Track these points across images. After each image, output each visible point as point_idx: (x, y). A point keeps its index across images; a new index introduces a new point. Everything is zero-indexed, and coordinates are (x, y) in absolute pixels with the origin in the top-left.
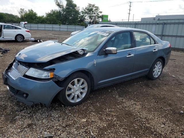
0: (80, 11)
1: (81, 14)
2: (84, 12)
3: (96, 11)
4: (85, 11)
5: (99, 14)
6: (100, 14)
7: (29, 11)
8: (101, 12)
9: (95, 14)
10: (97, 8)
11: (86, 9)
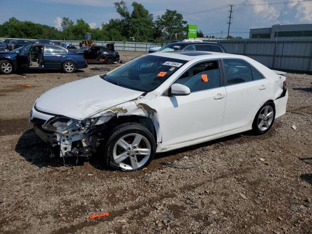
0: (154, 21)
1: (156, 25)
2: (160, 22)
3: (177, 21)
4: (161, 20)
5: (183, 24)
6: (185, 26)
7: (78, 21)
8: (185, 22)
9: (176, 25)
10: (180, 17)
11: (163, 17)
